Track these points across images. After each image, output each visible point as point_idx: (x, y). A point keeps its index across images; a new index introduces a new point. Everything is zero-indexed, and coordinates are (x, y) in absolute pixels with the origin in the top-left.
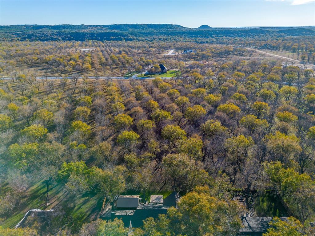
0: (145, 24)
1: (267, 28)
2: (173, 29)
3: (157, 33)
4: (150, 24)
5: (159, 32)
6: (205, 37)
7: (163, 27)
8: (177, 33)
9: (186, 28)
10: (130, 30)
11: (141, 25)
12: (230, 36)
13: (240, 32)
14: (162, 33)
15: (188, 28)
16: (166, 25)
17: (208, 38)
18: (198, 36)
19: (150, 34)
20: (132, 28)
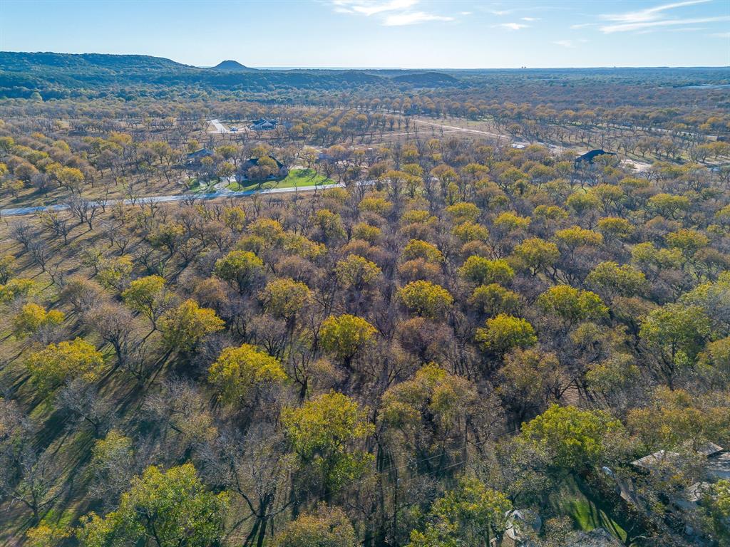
0: (77, 55)
1: (367, 70)
2: (159, 68)
3: (121, 79)
4: (92, 55)
5: (123, 76)
6: (251, 89)
7: (131, 64)
8: (177, 78)
9: (186, 66)
10: (37, 68)
11: (66, 57)
12: (307, 88)
13: (324, 78)
14: (134, 78)
15: (192, 67)
16: (137, 57)
17: (259, 91)
18: (236, 86)
19: (102, 80)
20: (40, 63)
